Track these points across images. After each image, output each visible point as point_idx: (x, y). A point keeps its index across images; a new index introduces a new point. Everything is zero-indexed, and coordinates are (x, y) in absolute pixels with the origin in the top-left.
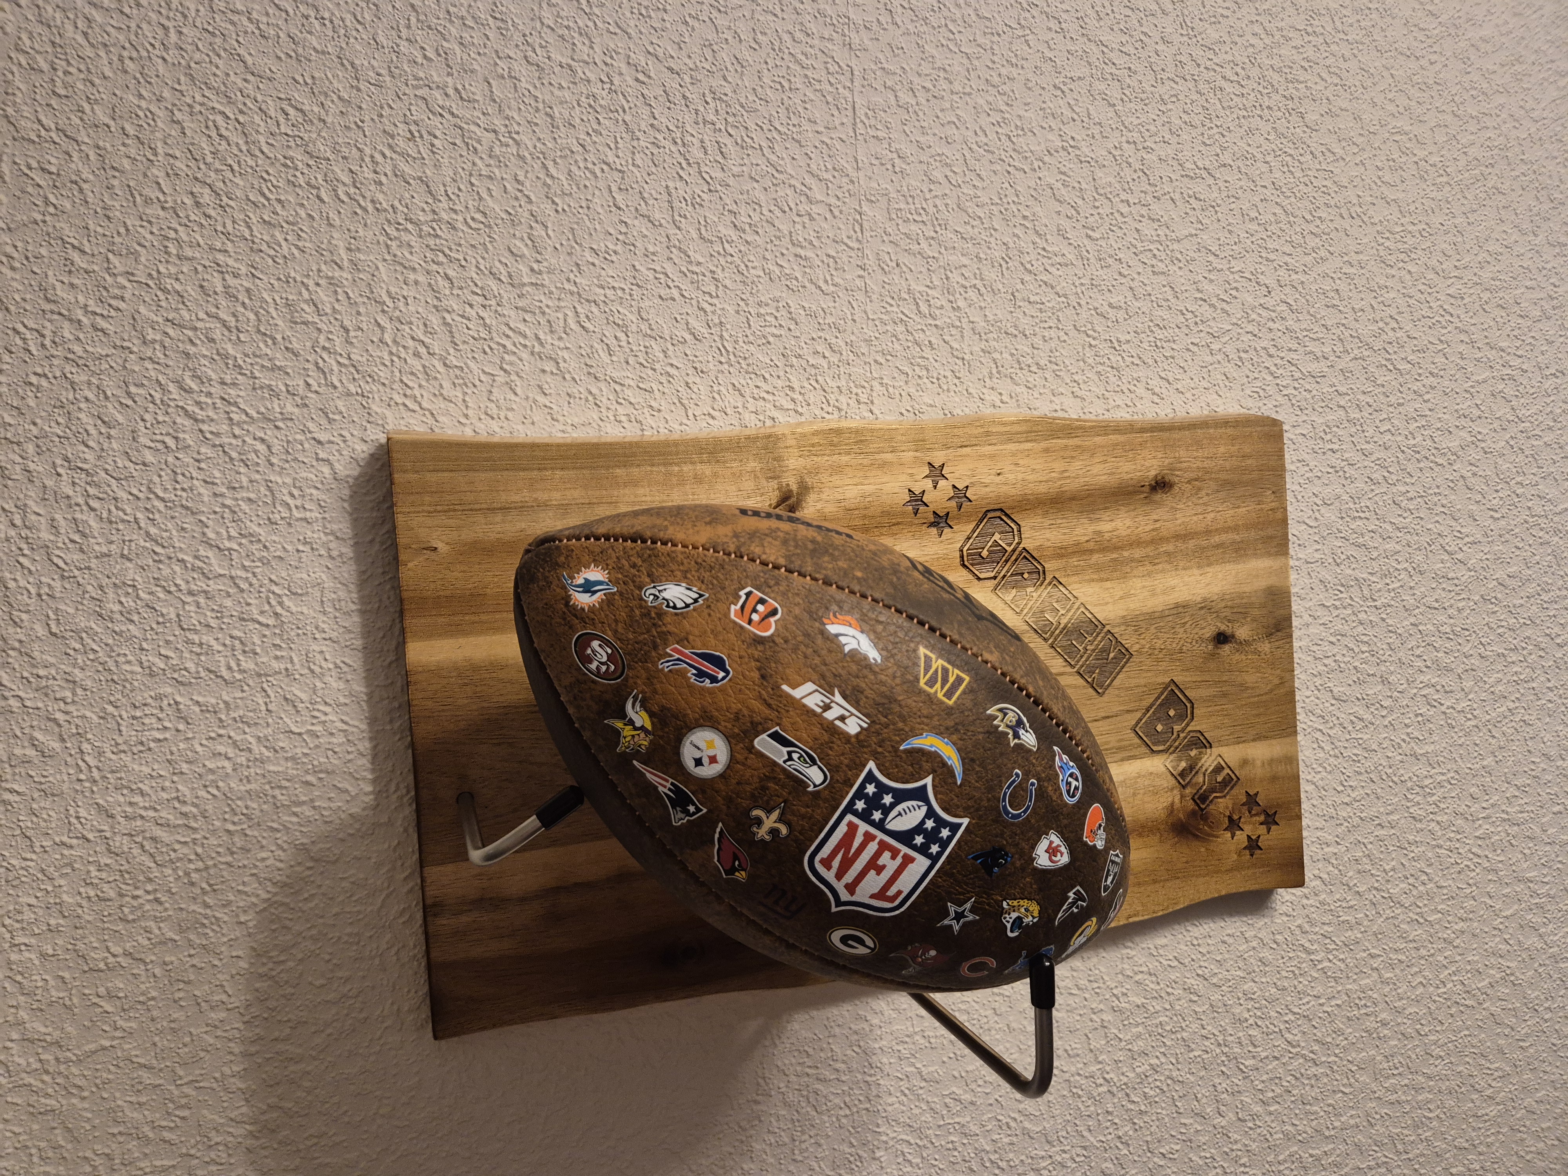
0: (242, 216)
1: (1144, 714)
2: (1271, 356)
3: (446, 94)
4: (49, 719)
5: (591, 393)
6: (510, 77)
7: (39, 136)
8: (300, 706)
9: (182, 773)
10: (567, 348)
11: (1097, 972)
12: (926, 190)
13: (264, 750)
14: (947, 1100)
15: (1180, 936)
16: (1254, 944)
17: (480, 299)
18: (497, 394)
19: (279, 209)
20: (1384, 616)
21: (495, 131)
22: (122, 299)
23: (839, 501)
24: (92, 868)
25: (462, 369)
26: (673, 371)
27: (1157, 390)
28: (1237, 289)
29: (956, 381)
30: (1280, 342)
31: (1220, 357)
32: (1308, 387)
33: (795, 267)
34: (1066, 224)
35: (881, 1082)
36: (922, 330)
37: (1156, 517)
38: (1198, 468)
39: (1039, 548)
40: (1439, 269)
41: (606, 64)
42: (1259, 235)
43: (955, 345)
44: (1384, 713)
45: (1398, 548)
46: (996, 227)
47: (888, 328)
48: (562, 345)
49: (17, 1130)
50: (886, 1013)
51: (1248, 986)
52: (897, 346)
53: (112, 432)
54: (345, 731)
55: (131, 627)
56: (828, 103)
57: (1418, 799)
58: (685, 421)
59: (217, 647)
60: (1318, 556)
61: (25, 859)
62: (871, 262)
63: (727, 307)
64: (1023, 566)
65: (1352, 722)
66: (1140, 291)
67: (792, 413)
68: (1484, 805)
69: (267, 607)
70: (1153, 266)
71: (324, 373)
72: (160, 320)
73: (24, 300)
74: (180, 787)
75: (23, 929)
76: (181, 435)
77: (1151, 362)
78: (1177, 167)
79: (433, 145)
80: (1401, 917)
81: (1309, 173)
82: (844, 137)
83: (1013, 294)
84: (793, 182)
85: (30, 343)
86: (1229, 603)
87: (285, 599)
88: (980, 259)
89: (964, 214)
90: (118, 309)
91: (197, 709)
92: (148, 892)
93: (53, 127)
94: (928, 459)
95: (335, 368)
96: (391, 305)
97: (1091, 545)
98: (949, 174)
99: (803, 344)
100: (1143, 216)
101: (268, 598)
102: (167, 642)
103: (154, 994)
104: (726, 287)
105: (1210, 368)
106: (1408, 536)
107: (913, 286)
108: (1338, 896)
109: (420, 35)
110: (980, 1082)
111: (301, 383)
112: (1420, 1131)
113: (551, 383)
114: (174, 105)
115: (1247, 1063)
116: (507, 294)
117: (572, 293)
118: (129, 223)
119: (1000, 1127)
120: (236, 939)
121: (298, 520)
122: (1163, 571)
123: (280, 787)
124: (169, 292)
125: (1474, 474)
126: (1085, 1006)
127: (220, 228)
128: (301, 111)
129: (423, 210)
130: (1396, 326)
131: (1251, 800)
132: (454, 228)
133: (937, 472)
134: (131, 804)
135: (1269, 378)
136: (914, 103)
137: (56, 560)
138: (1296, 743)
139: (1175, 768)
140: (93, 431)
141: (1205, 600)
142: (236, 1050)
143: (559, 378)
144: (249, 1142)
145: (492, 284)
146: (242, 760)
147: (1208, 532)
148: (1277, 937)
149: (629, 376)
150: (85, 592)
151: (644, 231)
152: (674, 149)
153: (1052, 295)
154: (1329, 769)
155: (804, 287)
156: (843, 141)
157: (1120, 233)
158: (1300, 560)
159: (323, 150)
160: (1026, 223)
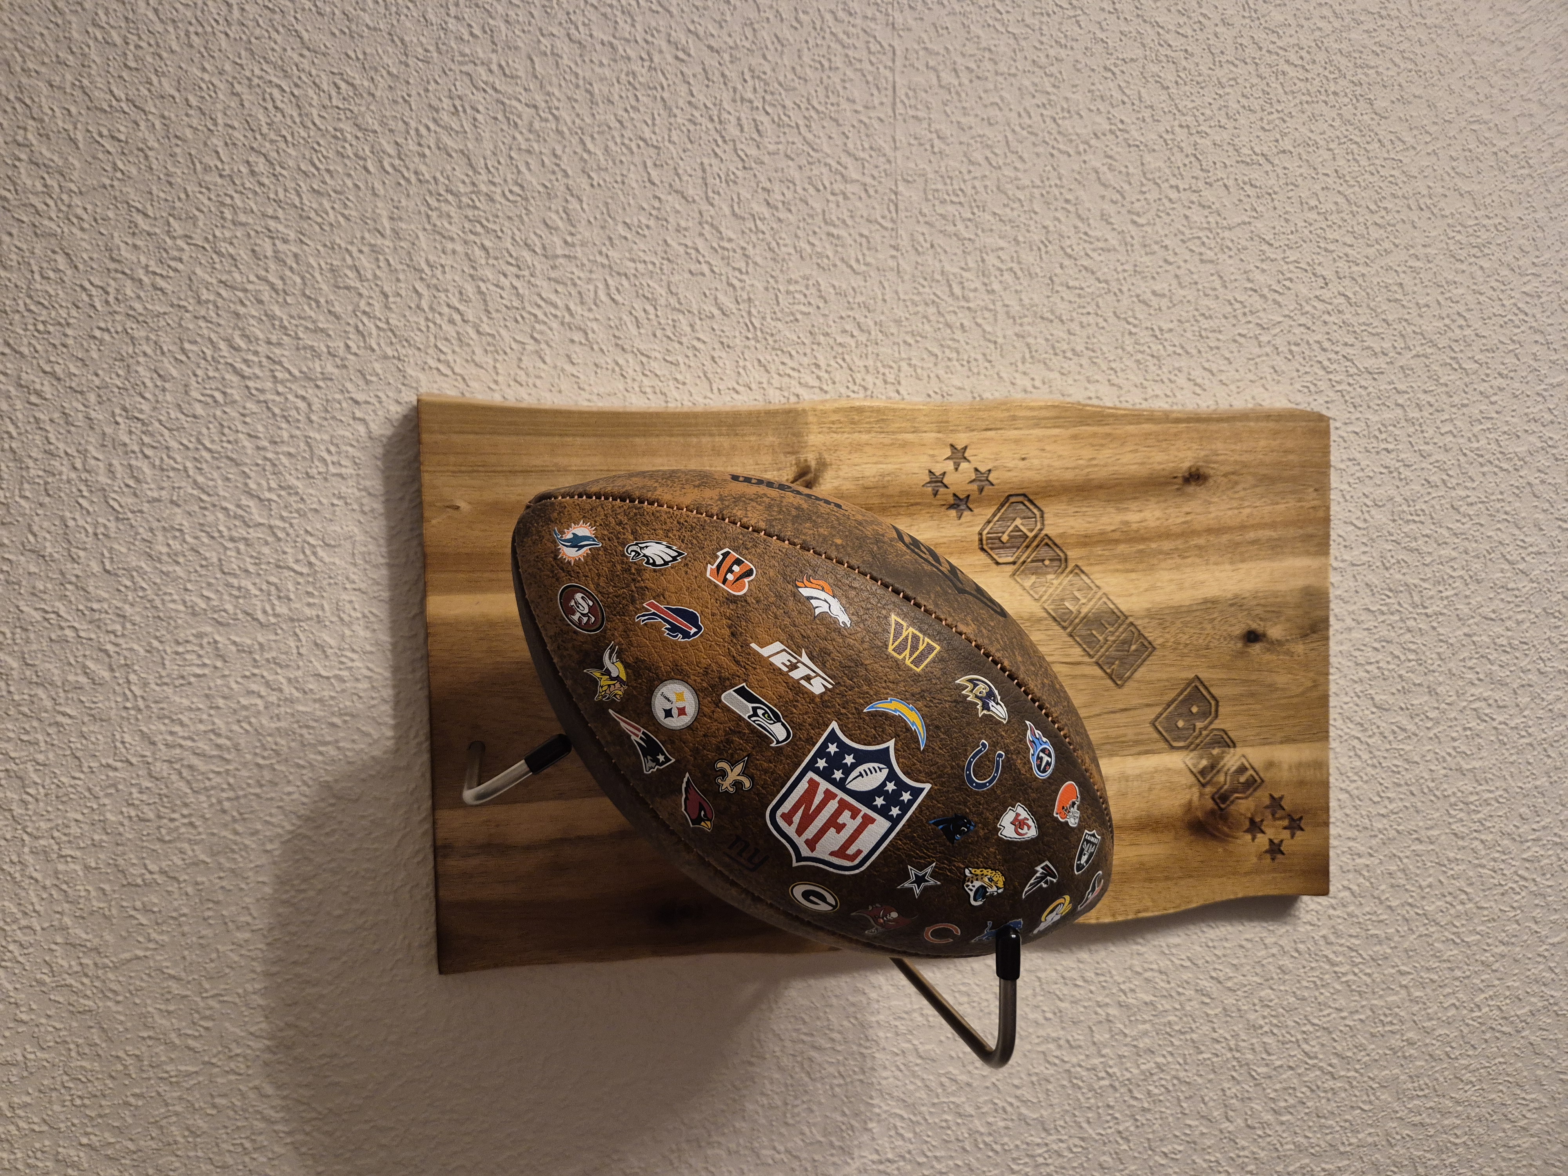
0: (293, 185)
1: (1165, 709)
2: (1324, 350)
3: (491, 71)
4: (101, 650)
5: (617, 364)
6: (553, 53)
7: (111, 106)
8: (329, 651)
9: (218, 708)
10: (596, 320)
11: (1104, 965)
12: (965, 171)
13: (294, 691)
14: (943, 1079)
15: (1195, 936)
16: (1274, 951)
17: (514, 270)
18: (526, 362)
19: (327, 178)
20: (1435, 624)
21: (535, 107)
22: (180, 260)
23: (857, 479)
24: (134, 790)
25: (493, 336)
26: (699, 345)
27: (1199, 381)
28: (1291, 280)
29: (987, 365)
30: (1335, 336)
31: (1268, 349)
32: (1363, 383)
33: (827, 246)
34: (1110, 209)
35: (877, 1055)
36: (955, 313)
37: (1188, 510)
38: (1236, 461)
39: (1062, 535)
40: (1514, 264)
41: (647, 42)
42: (1317, 225)
43: (988, 328)
44: (1430, 724)
45: (1454, 554)
46: (1037, 210)
47: (919, 309)
48: (591, 316)
49: (58, 1026)
50: (885, 988)
51: (1265, 993)
52: (927, 327)
53: (167, 385)
54: (369, 678)
55: (177, 568)
56: (867, 82)
57: (1462, 815)
58: (709, 395)
59: (254, 591)
60: (1365, 558)
61: (74, 778)
62: (905, 243)
63: (756, 283)
64: (1044, 552)
65: (1394, 732)
66: (1186, 280)
67: (817, 390)
68: (1535, 826)
69: (301, 557)
70: (1201, 254)
71: (363, 336)
72: (214, 281)
73: (91, 259)
74: (216, 720)
75: (70, 842)
76: (229, 391)
77: (1194, 351)
78: (1232, 152)
79: (475, 119)
80: (1435, 936)
81: (1377, 162)
82: (882, 116)
83: (1051, 279)
84: (829, 161)
85: (96, 299)
86: (1263, 602)
87: (319, 549)
88: (1017, 242)
89: (1004, 196)
90: (176, 270)
91: (233, 648)
92: (184, 816)
93: (123, 97)
94: (951, 441)
95: (374, 331)
96: (429, 273)
97: (1116, 536)
98: (990, 155)
99: (831, 323)
100: (1192, 202)
101: (303, 548)
102: (209, 584)
103: (185, 910)
104: (756, 263)
105: (1257, 360)
106: (1466, 543)
107: (948, 268)
108: (1368, 909)
109: (467, 13)
111: (342, 345)
112: (1444, 1156)
113: (579, 353)
114: (234, 78)
115: (1259, 1070)
116: (540, 265)
117: (603, 266)
118: (189, 189)
119: (996, 1111)
120: (262, 866)
121: (334, 475)
122: (1192, 565)
123: (308, 727)
124: (223, 256)
125: (1543, 482)
126: (1090, 999)
127: (272, 196)
128: (352, 85)
129: (464, 182)
130: (1464, 323)
131: (1276, 804)
132: (492, 200)
133: (958, 455)
134: (172, 733)
135: (1321, 373)
136: (956, 83)
137: (112, 502)
138: (1327, 749)
139: (1195, 766)
140: (149, 384)
141: (1236, 596)
142: (259, 969)
143: (587, 349)
144: (267, 1056)
145: (526, 255)
146: (273, 699)
147: (1243, 528)
148: (1299, 945)
149: (656, 348)
150: (137, 533)
151: (678, 207)
152: (710, 126)
153: (1092, 281)
154: (1365, 778)
155: (835, 266)
156: (881, 120)
157: (1167, 220)
158: (1343, 561)
159: (371, 122)
160: (1068, 206)
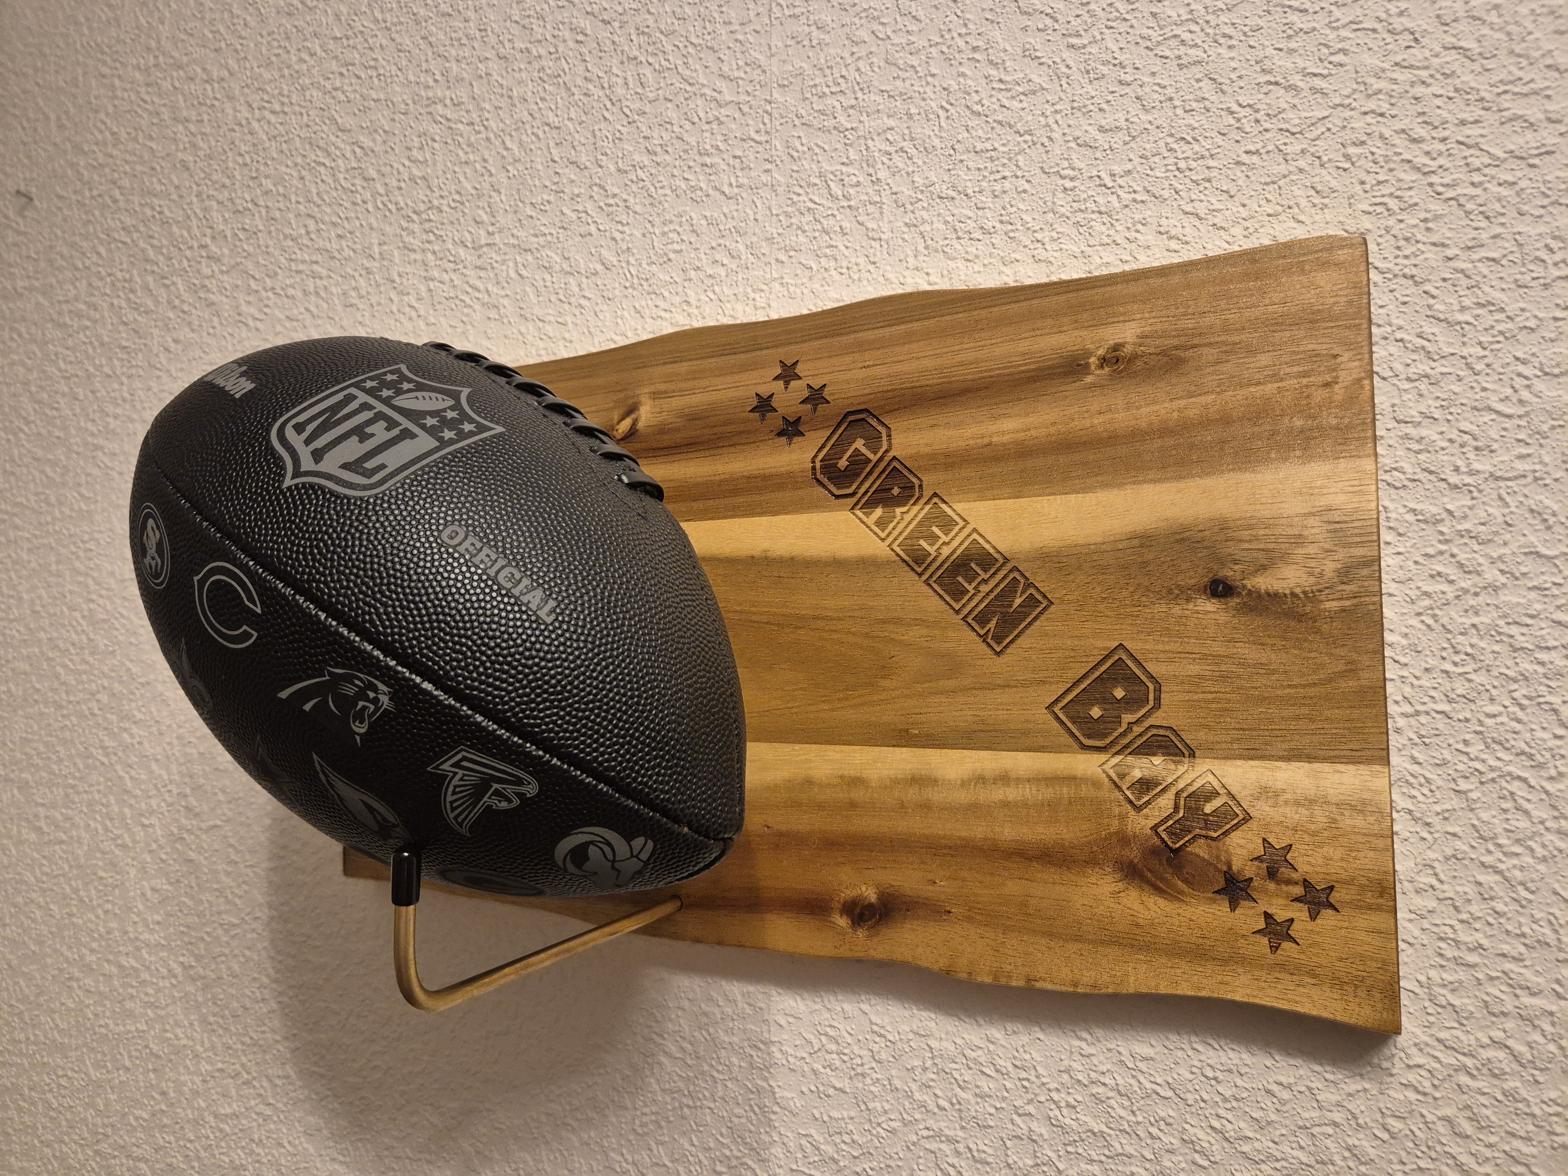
0: (328, 235)
1: (1069, 690)
2: (1414, 141)
3: (445, 105)
6: (486, 74)
7: (243, 207)
10: (507, 296)
11: (1027, 1057)
12: (847, 55)
14: (804, 1142)
15: (1180, 1053)
16: (1338, 1117)
17: (452, 265)
21: (473, 124)
26: (583, 302)
27: (1173, 233)
28: (1344, 51)
29: (871, 267)
30: (1439, 115)
33: (701, 178)
34: (1036, 41)
36: (834, 216)
37: (1102, 407)
39: (915, 457)
41: (554, 36)
43: (871, 225)
46: (934, 71)
47: (794, 220)
48: (503, 293)
49: (178, 868)
50: (740, 1005)
52: (802, 239)
62: (779, 152)
63: (635, 232)
66: (1154, 97)
70: (1179, 57)
77: (1167, 193)
79: (433, 148)
82: (758, 28)
83: (953, 148)
84: (706, 91)
88: (910, 116)
89: (893, 68)
93: (249, 199)
94: (780, 357)
96: (399, 282)
98: (877, 28)
99: (703, 256)
104: (635, 212)
105: (1281, 183)
107: (826, 166)
108: (1553, 1095)
110: (846, 1138)
114: (302, 166)
116: (471, 257)
117: (514, 246)
118: (276, 254)
126: (1004, 1099)
127: (316, 246)
129: (424, 202)
131: (1276, 856)
132: (441, 211)
133: (789, 371)
135: (1409, 177)
139: (1121, 778)
141: (1188, 528)
145: (462, 252)
148: (1391, 1121)
149: (550, 312)
151: (573, 177)
152: (601, 93)
153: (1011, 137)
154: (1540, 852)
155: (708, 196)
156: (757, 32)
157: (1123, 27)
158: (1472, 473)
159: (372, 173)
160: (977, 56)
